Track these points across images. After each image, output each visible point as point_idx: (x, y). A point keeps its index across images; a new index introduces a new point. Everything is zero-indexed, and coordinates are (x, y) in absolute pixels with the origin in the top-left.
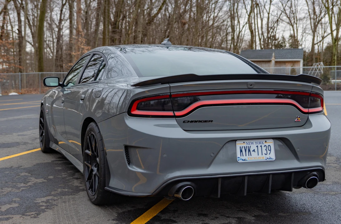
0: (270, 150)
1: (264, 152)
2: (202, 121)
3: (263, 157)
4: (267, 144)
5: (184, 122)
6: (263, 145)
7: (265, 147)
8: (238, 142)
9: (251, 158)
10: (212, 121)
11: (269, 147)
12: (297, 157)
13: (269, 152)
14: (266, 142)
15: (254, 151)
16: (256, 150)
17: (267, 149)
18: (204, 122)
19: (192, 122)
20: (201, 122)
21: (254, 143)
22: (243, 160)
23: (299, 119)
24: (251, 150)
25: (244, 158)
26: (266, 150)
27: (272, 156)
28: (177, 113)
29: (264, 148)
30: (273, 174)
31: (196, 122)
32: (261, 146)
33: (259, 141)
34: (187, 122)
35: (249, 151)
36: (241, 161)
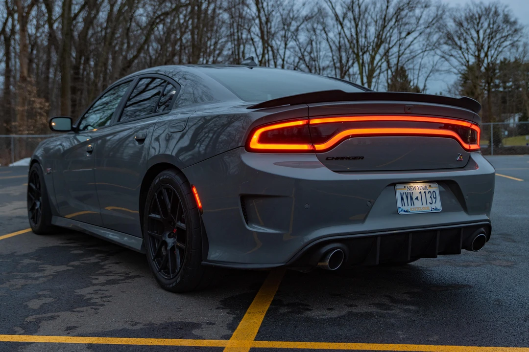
0: (436, 198)
1: (429, 200)
2: (351, 158)
3: (428, 208)
4: (431, 190)
5: (327, 159)
7: (430, 193)
8: (398, 187)
9: (414, 208)
10: (362, 158)
11: (434, 193)
12: (465, 209)
13: (434, 200)
14: (430, 186)
15: (417, 198)
16: (419, 198)
18: (353, 159)
19: (337, 158)
20: (349, 158)
21: (417, 188)
22: (404, 211)
24: (414, 197)
25: (405, 208)
26: (431, 197)
27: (438, 205)
28: (319, 147)
29: (428, 195)
30: (441, 230)
31: (342, 158)
32: (425, 192)
33: (422, 185)
34: (331, 159)
35: (411, 198)
36: (402, 213)
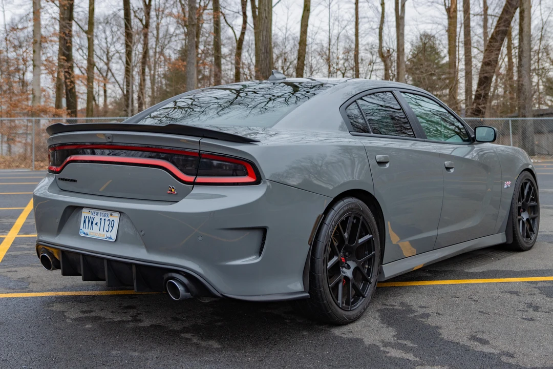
0: (113, 227)
1: (106, 228)
3: (104, 235)
4: (111, 218)
5: (59, 179)
6: (107, 219)
7: (109, 221)
8: (84, 210)
9: (92, 233)
10: (75, 181)
11: (113, 222)
13: (111, 228)
14: (111, 215)
15: (96, 224)
16: (99, 224)
17: (110, 225)
18: (71, 181)
19: (63, 180)
20: (69, 180)
21: (99, 214)
22: (84, 233)
23: (173, 190)
24: (94, 223)
25: (86, 231)
27: (113, 235)
29: (107, 223)
30: (109, 260)
31: (66, 180)
32: (105, 220)
33: (105, 212)
35: (92, 223)
36: (82, 234)
